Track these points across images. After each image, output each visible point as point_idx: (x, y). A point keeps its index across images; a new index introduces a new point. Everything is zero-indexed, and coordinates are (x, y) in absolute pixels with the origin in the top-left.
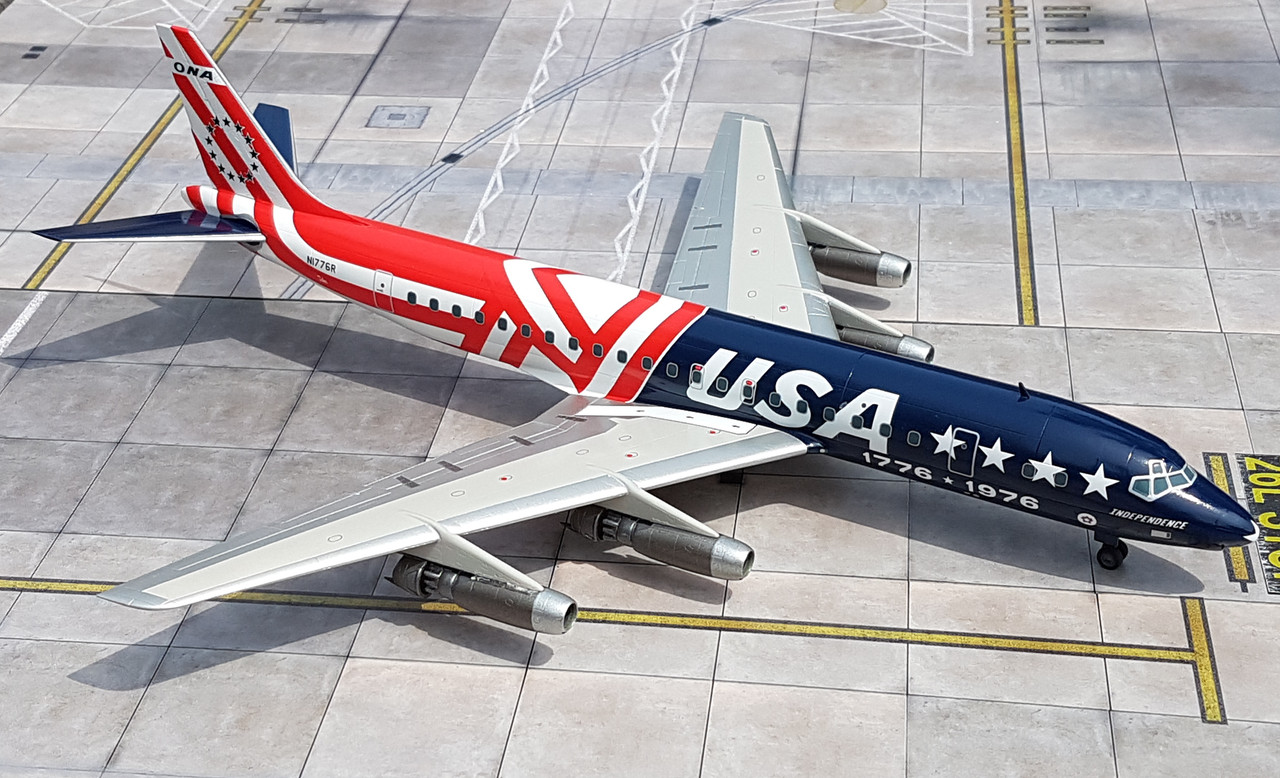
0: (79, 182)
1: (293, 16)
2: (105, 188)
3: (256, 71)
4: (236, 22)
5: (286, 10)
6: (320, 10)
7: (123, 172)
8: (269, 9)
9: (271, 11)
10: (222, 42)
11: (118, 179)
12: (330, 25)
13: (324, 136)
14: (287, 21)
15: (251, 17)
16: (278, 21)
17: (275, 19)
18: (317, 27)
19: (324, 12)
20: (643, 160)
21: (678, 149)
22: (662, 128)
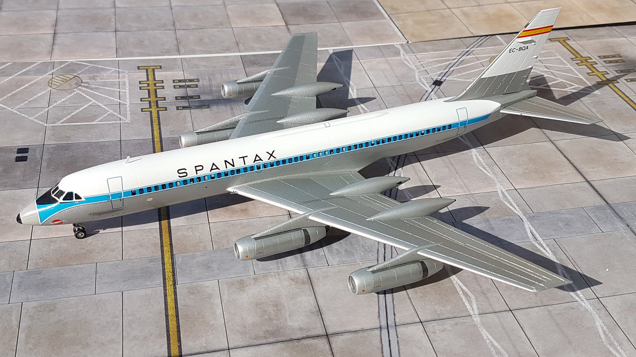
0: (141, 292)
1: (185, 103)
2: (165, 295)
4: (151, 112)
5: (176, 98)
6: (199, 97)
7: (169, 274)
8: (164, 99)
9: (167, 101)
10: (152, 130)
11: (169, 283)
12: (214, 108)
14: (184, 108)
15: (157, 106)
16: (178, 108)
17: (175, 108)
18: (206, 111)
19: (203, 98)
20: (506, 203)
21: (519, 191)
22: (491, 173)
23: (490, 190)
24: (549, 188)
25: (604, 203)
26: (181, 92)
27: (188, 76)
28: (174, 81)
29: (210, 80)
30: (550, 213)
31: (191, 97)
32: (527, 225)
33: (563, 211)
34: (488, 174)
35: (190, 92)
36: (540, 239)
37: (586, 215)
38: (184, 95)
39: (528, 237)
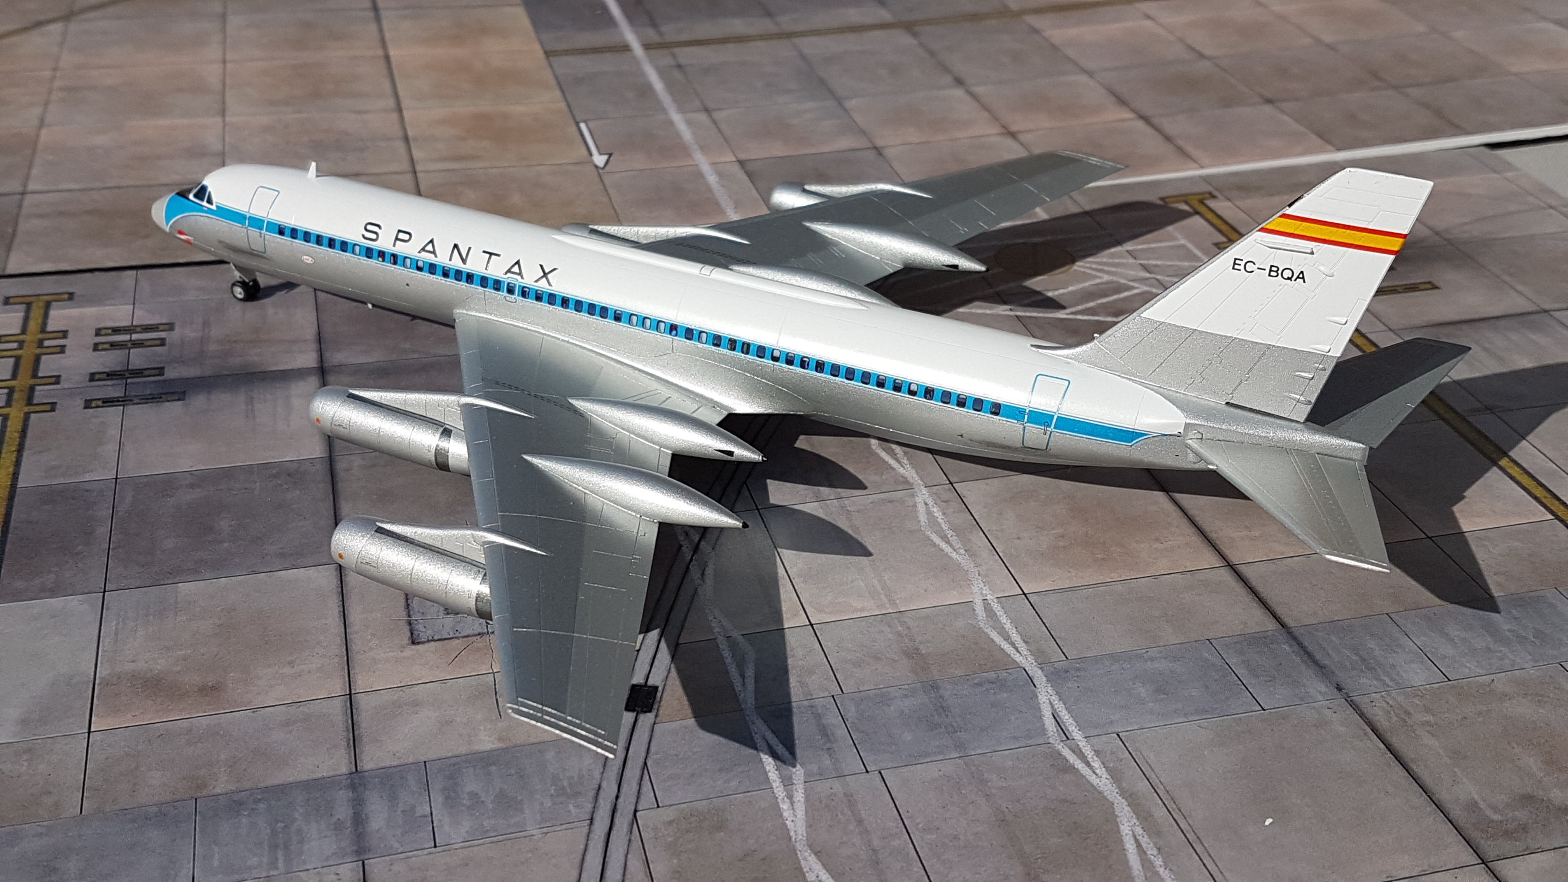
1: (113, 390)
3: (103, 530)
4: (7, 417)
5: (92, 377)
6: (161, 371)
8: (57, 379)
9: (64, 384)
12: (199, 401)
13: (338, 687)
14: (108, 402)
15: (29, 402)
16: (88, 405)
17: (80, 402)
18: (174, 408)
19: (171, 373)
20: (994, 636)
21: (1032, 598)
22: (962, 552)
23: (953, 597)
24: (1119, 587)
25: (1271, 625)
26: (109, 360)
27: (143, 317)
28: (98, 333)
29: (206, 324)
30: (1114, 657)
31: (138, 373)
32: (1046, 695)
33: (1153, 652)
34: (954, 555)
35: (138, 358)
36: (1077, 734)
37: (1217, 660)
38: (119, 369)
39: (1043, 730)
